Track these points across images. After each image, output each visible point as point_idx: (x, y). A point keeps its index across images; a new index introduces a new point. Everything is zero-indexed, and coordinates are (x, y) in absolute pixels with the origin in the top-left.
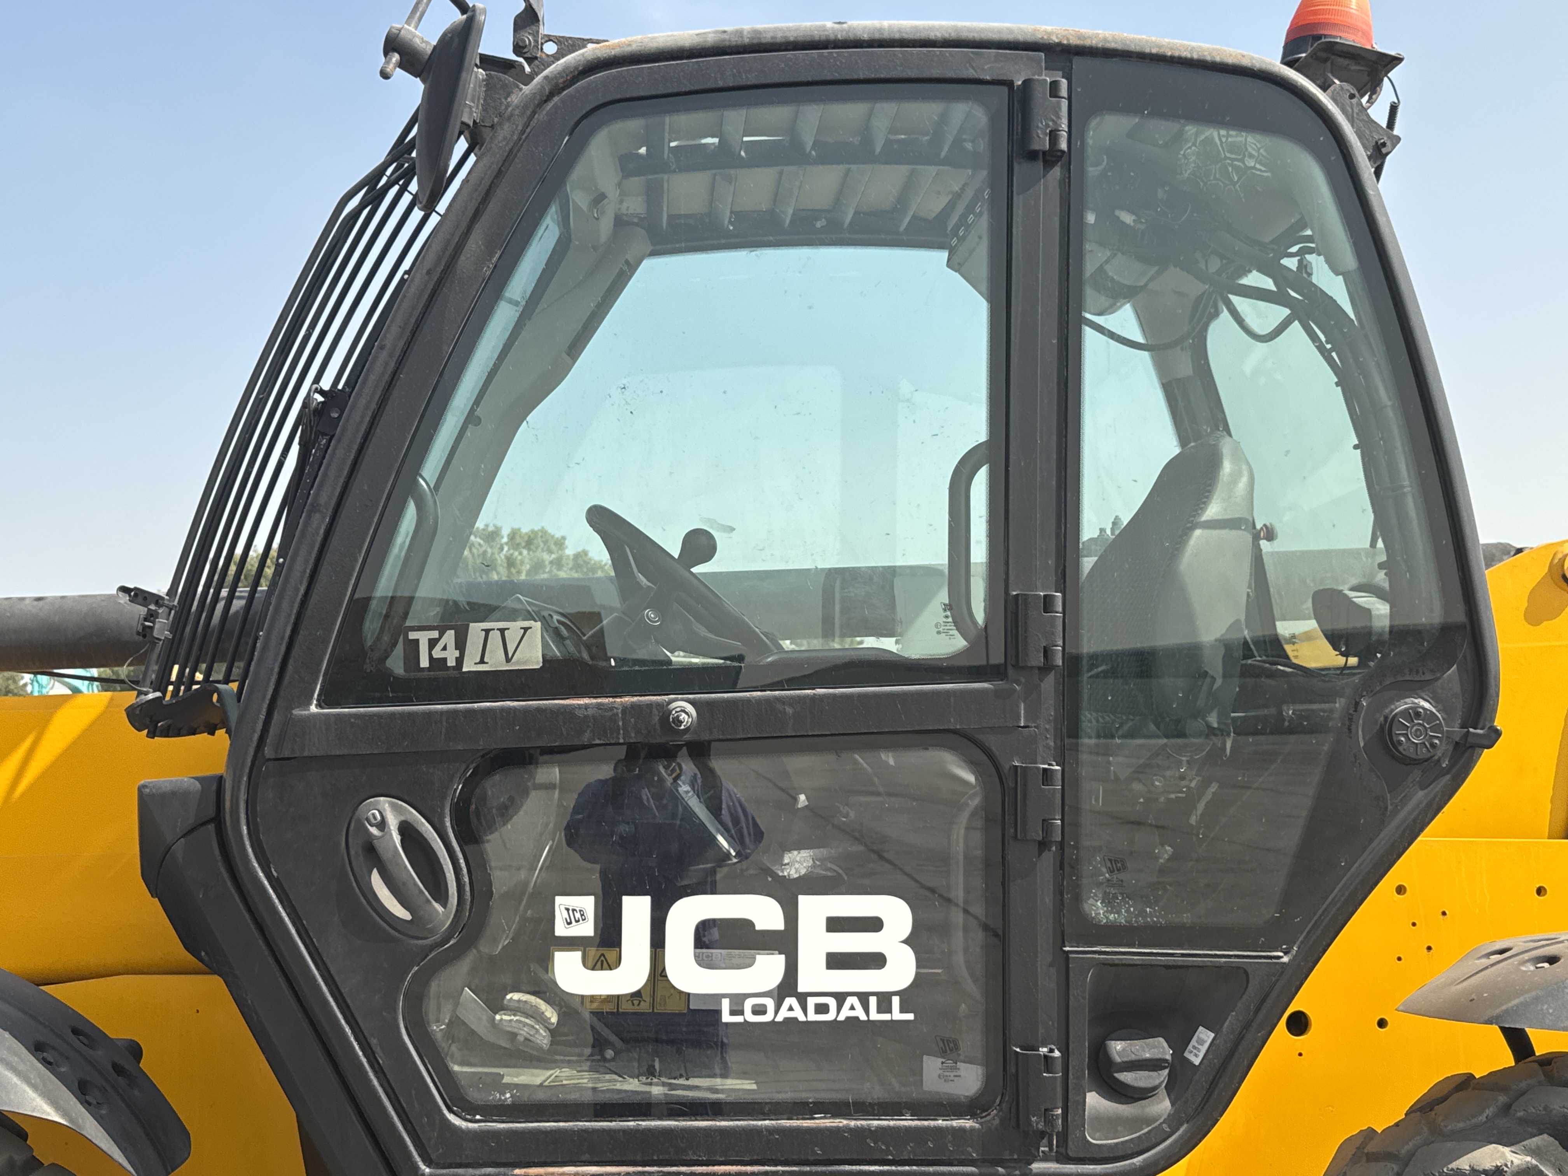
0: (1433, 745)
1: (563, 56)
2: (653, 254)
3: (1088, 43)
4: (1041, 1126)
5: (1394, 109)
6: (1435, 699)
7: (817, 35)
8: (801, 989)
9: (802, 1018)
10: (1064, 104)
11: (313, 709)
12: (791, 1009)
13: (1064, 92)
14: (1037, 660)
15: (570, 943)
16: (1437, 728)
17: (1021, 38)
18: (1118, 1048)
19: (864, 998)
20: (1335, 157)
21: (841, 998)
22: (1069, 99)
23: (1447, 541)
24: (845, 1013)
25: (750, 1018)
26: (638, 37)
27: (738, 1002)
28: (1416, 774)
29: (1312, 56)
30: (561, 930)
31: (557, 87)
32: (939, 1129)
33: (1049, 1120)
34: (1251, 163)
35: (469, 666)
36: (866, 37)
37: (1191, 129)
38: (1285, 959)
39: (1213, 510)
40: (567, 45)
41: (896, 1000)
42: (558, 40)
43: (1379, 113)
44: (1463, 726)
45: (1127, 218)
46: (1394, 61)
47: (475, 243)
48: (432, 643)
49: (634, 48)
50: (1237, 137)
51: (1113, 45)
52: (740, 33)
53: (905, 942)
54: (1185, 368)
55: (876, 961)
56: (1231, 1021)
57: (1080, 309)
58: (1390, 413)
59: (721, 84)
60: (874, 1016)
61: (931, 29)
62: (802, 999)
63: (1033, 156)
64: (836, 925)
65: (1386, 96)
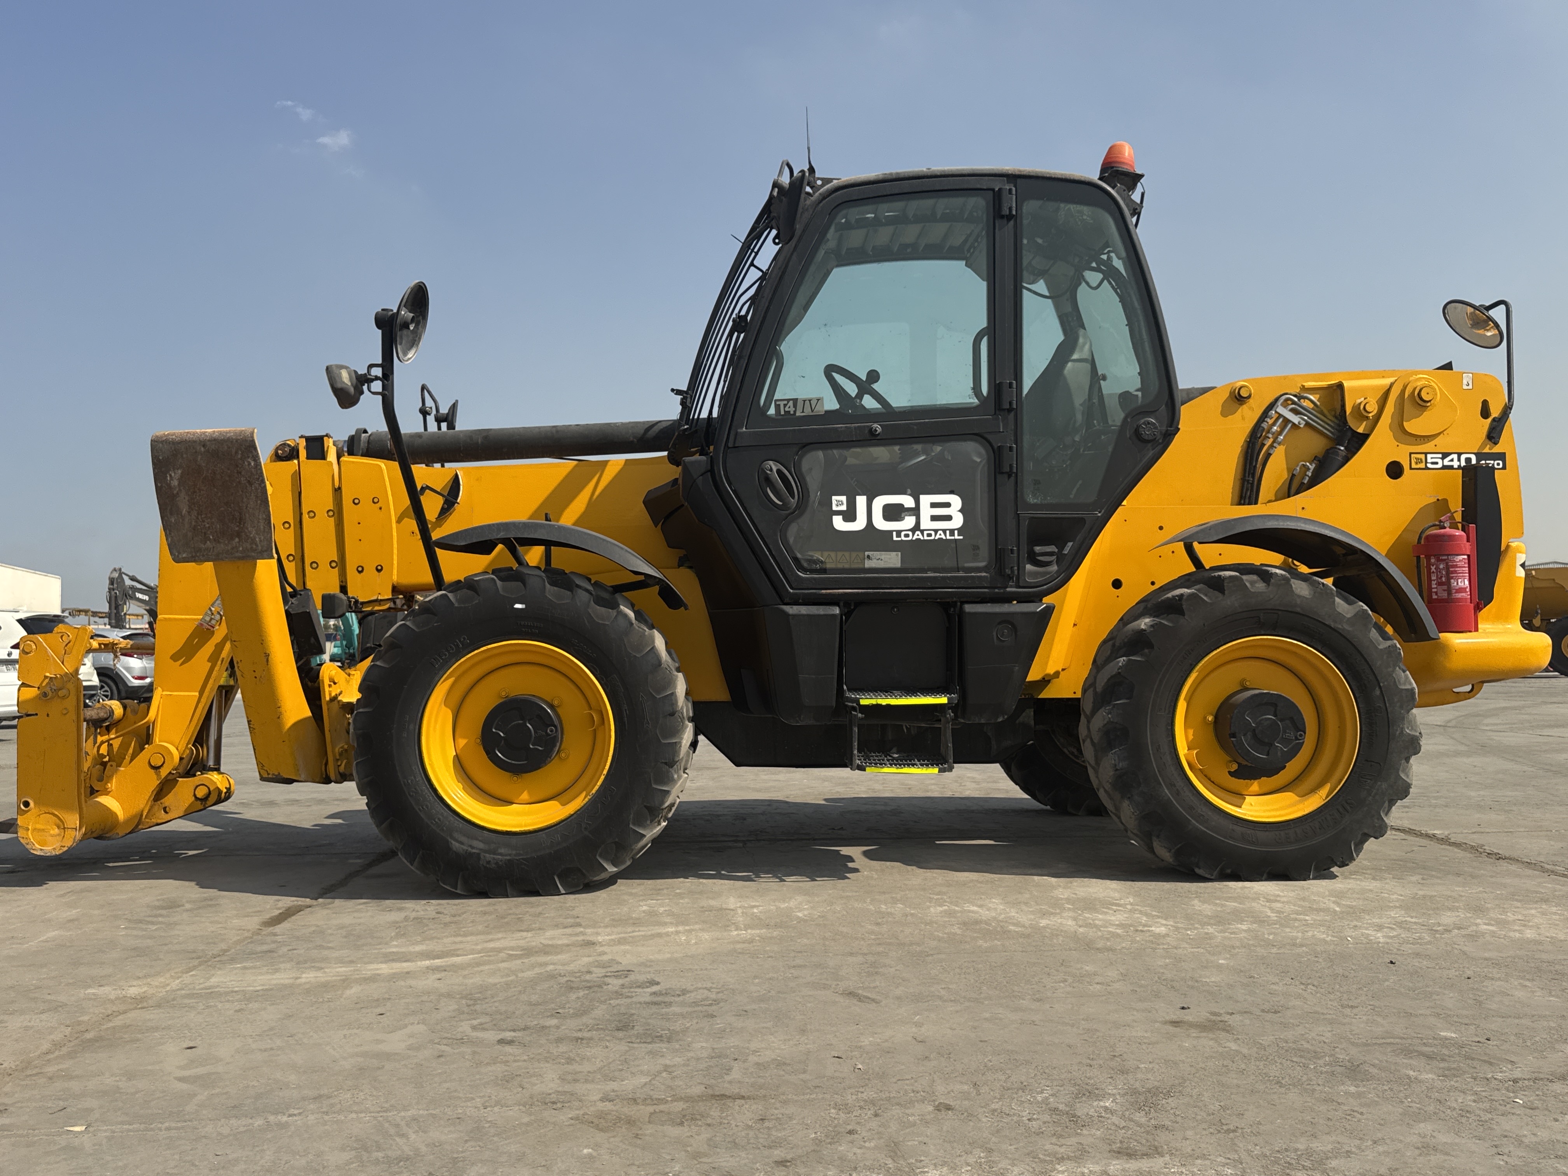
0: (1154, 435)
1: (825, 186)
2: (838, 266)
3: (1022, 173)
4: (1010, 573)
5: (1143, 195)
6: (1156, 419)
7: (920, 174)
8: (922, 528)
9: (922, 538)
10: (1014, 197)
11: (744, 429)
12: (918, 535)
13: (1014, 192)
14: (1007, 406)
15: (838, 513)
16: (1156, 428)
17: (997, 172)
18: (1037, 549)
19: (944, 531)
20: (1118, 214)
21: (936, 531)
22: (1016, 195)
23: (1160, 359)
24: (938, 537)
25: (903, 538)
26: (853, 177)
27: (899, 533)
28: (1150, 445)
29: (1109, 174)
30: (834, 508)
31: (824, 197)
32: (973, 576)
33: (1012, 571)
34: (1085, 217)
35: (798, 414)
36: (939, 174)
37: (1062, 205)
38: (1099, 515)
39: (1075, 356)
40: (826, 181)
41: (956, 532)
42: (822, 179)
43: (1136, 197)
44: (1167, 427)
45: (1040, 241)
46: (1142, 176)
47: (794, 257)
48: (785, 405)
49: (852, 181)
50: (1079, 207)
51: (1032, 174)
52: (891, 174)
53: (959, 511)
54: (1069, 309)
55: (949, 518)
56: (1079, 537)
57: (1021, 281)
58: (1139, 312)
59: (885, 194)
60: (948, 537)
61: (963, 170)
62: (922, 532)
63: (1002, 217)
64: (934, 505)
65: (1139, 189)
